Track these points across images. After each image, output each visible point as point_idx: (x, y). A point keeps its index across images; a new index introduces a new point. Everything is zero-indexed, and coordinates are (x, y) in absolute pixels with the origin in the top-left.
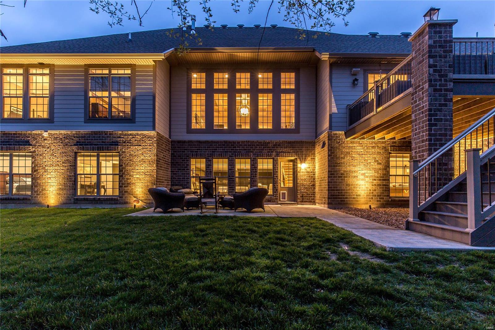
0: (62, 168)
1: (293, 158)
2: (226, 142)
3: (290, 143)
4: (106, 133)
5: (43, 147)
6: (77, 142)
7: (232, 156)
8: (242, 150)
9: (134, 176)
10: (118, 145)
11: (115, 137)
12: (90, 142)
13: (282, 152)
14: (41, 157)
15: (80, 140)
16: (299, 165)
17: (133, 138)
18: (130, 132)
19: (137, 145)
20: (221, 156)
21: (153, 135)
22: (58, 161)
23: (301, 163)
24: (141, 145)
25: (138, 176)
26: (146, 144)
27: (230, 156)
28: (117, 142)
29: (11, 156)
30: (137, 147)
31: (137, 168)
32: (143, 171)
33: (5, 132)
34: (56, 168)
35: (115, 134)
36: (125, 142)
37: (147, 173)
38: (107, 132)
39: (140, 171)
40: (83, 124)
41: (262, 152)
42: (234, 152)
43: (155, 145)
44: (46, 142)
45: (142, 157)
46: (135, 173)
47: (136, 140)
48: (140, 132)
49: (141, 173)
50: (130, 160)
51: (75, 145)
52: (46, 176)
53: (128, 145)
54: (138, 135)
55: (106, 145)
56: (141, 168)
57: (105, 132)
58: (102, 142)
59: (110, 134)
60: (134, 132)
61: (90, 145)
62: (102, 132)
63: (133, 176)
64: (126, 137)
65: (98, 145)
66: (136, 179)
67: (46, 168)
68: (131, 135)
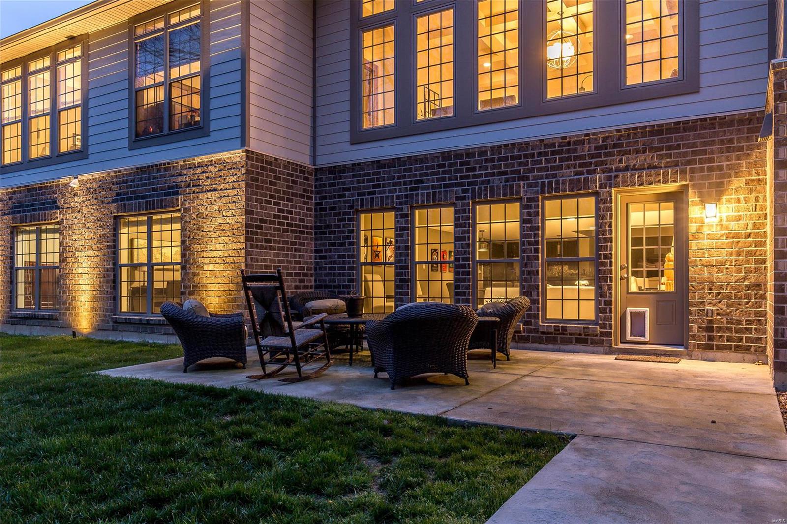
0: (97, 253)
1: (671, 187)
2: (446, 155)
3: (657, 131)
4: (158, 167)
5: (73, 210)
6: (118, 194)
7: (464, 198)
8: (493, 175)
9: (206, 268)
10: (177, 193)
11: (173, 176)
12: (134, 193)
13: (626, 168)
14: (70, 232)
15: (120, 189)
16: (694, 211)
17: (203, 172)
18: (197, 160)
19: (210, 191)
20: (434, 202)
21: (238, 160)
22: (91, 239)
23: (703, 202)
24: (215, 190)
25: (211, 267)
26: (227, 186)
27: (458, 198)
28: (177, 186)
29: (39, 233)
30: (209, 194)
31: (210, 247)
32: (220, 253)
33: (28, 186)
34: (89, 253)
35: (174, 167)
36: (189, 186)
37: (228, 260)
38: (160, 165)
39: (214, 254)
40: (127, 152)
41: (554, 176)
42: (469, 184)
43: (243, 185)
44: (76, 199)
45: (220, 220)
46: (206, 261)
47: (207, 178)
48: (214, 157)
49: (218, 260)
50: (198, 229)
51: (114, 201)
52: (77, 270)
53: (194, 192)
54: (211, 163)
55: (158, 195)
56: (218, 246)
57: (156, 165)
58: (154, 190)
59: (166, 169)
60: (204, 159)
61: (136, 198)
62: (152, 166)
63: (202, 268)
64: (192, 172)
65: (143, 197)
66: (208, 275)
67: (77, 254)
68: (200, 165)
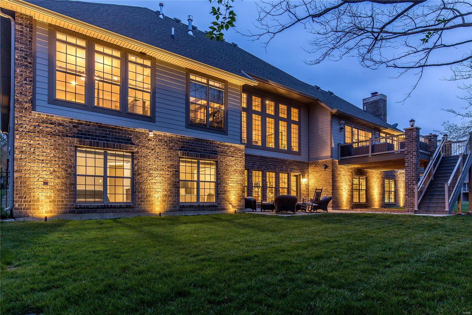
0: (167, 173)
1: (297, 174)
3: (297, 162)
4: (207, 141)
5: (147, 148)
6: (182, 147)
8: (271, 164)
9: (230, 184)
10: (216, 154)
11: (214, 147)
12: (194, 149)
13: (293, 169)
14: (145, 159)
15: (184, 145)
16: (301, 179)
17: (228, 149)
18: (226, 144)
19: (231, 156)
21: (242, 148)
22: (163, 165)
23: (303, 178)
24: (234, 157)
25: (232, 184)
26: (238, 156)
27: (264, 169)
28: (216, 151)
29: (106, 155)
30: (231, 158)
31: (231, 177)
32: (235, 180)
33: (101, 124)
34: (161, 172)
35: (215, 143)
36: (222, 152)
37: (238, 182)
38: (208, 141)
39: (233, 180)
40: (184, 128)
41: (282, 168)
42: (266, 166)
43: (244, 157)
44: (150, 142)
45: (235, 168)
46: (230, 182)
47: (230, 151)
48: (233, 145)
49: (234, 182)
50: (226, 169)
51: (179, 150)
52: (151, 180)
53: (224, 155)
54: (231, 146)
55: (207, 153)
56: (234, 177)
57: (206, 140)
58: (204, 150)
59: (210, 143)
60: (229, 144)
61: (194, 151)
62: (204, 140)
63: (228, 184)
64: (223, 147)
65: (200, 152)
66: (230, 187)
67: (151, 172)
68: (226, 146)
